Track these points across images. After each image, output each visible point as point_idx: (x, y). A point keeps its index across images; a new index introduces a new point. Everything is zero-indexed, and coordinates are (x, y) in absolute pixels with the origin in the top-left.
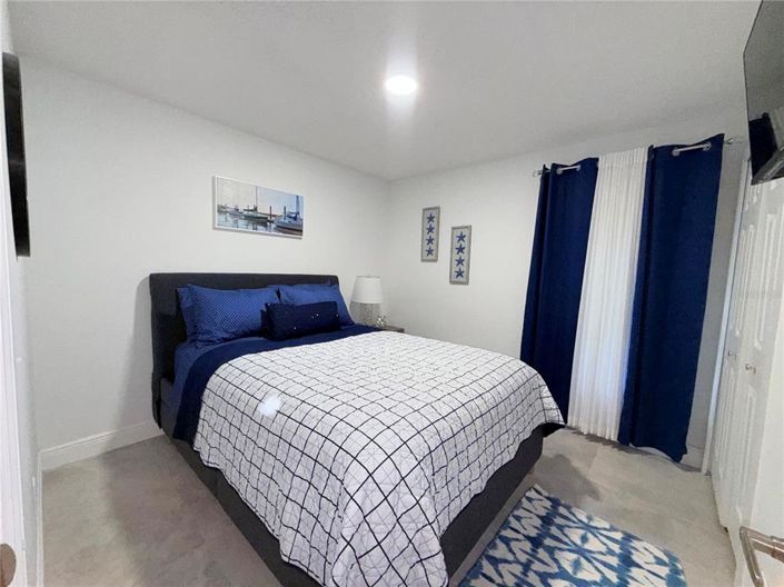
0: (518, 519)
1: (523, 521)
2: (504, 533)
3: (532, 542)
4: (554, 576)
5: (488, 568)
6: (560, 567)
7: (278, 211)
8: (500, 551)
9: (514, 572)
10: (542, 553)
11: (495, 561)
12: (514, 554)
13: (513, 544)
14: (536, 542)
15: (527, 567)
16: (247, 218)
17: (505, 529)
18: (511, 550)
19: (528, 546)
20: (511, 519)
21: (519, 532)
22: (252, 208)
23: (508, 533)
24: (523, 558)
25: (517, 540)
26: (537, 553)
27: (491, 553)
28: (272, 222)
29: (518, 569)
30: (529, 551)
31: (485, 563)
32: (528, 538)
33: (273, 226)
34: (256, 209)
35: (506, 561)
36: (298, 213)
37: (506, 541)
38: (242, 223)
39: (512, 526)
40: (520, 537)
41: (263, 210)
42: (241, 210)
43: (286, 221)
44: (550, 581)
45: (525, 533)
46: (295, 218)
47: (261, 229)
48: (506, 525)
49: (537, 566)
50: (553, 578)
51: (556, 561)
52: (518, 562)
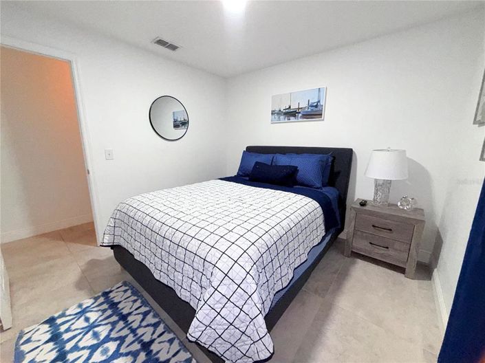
0: (171, 341)
1: (168, 344)
2: (162, 326)
3: (148, 342)
4: (119, 346)
5: (144, 309)
6: (122, 355)
7: (304, 104)
8: (151, 319)
9: (145, 335)
10: (137, 346)
11: (145, 314)
12: (146, 327)
13: (151, 329)
14: (146, 346)
15: (133, 331)
16: (286, 114)
17: (164, 328)
18: (148, 326)
19: (146, 339)
20: (171, 336)
21: (159, 337)
22: (287, 107)
23: (161, 329)
24: (140, 332)
25: (154, 333)
26: (139, 343)
27: (152, 314)
28: (299, 113)
29: (135, 325)
30: (142, 338)
31: (147, 309)
32: (152, 341)
33: (300, 115)
34: (290, 107)
35: (143, 320)
36: (319, 102)
37: (156, 325)
38: (282, 117)
39: (166, 334)
40: (155, 336)
41: (294, 107)
42: (282, 110)
43: (309, 110)
44: (118, 342)
45: (156, 342)
46: (316, 106)
47: (292, 119)
48: (168, 329)
49: (130, 338)
50: (118, 345)
51: (127, 354)
52: (140, 326)
